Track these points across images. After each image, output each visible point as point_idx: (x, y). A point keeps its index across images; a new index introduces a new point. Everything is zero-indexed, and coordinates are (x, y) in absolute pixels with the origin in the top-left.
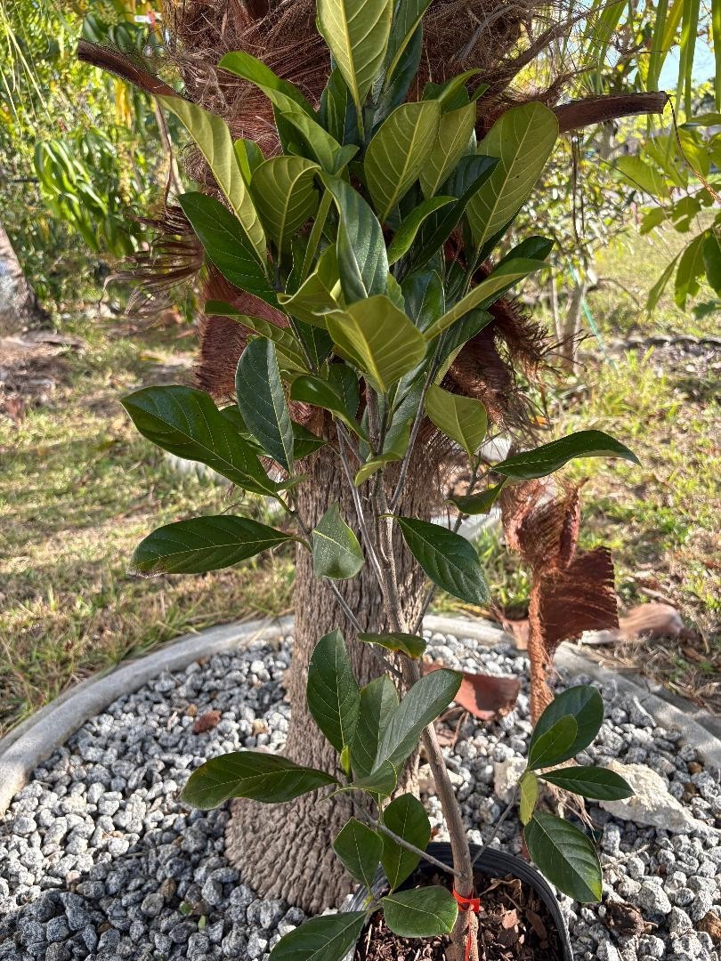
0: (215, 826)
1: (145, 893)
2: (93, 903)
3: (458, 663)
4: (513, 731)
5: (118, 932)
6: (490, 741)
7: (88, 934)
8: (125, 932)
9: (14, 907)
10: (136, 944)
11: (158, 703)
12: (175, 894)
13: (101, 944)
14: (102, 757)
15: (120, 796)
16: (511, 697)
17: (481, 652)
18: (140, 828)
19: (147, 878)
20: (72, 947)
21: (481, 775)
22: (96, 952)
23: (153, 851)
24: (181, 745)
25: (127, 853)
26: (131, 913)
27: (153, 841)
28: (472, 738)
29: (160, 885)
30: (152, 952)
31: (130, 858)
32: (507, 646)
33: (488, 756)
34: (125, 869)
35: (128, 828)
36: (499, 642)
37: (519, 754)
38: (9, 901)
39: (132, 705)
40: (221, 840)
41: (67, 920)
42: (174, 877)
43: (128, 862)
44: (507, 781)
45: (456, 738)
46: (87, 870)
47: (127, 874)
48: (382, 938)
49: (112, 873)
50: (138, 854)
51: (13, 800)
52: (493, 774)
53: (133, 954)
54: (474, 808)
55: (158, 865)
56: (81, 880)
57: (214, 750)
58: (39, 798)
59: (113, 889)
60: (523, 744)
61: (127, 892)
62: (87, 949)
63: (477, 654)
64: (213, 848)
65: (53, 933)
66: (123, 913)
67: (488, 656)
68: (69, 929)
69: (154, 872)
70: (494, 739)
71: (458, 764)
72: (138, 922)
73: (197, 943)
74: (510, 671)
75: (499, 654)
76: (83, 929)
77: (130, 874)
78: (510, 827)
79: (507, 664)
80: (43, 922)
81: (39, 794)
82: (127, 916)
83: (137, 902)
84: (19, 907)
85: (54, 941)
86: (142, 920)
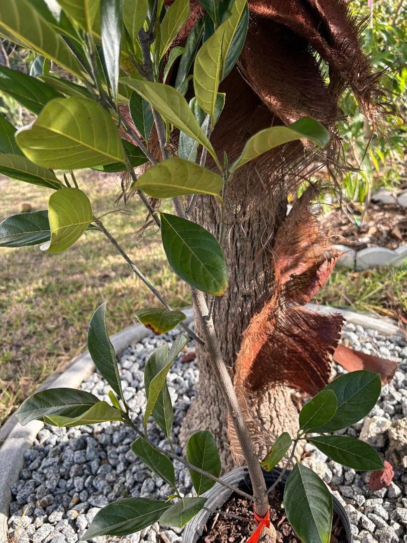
0: (177, 419)
2: (103, 447)
3: (358, 344)
4: (387, 398)
5: (110, 467)
7: (94, 464)
8: (114, 468)
9: (65, 439)
10: (117, 476)
11: (168, 341)
13: (99, 471)
14: (131, 366)
15: (134, 390)
16: (389, 374)
17: (378, 339)
18: (138, 411)
20: (85, 469)
22: (96, 475)
24: (173, 367)
26: (120, 457)
30: (124, 483)
32: (399, 338)
34: (124, 431)
36: (394, 335)
37: (387, 415)
38: (64, 435)
39: (154, 341)
40: (178, 427)
41: (85, 453)
44: (368, 432)
46: (106, 427)
47: (124, 435)
48: (225, 521)
49: (116, 432)
51: (83, 382)
53: (114, 482)
56: (101, 433)
57: (189, 374)
58: (95, 383)
59: (115, 441)
60: (392, 408)
61: (122, 445)
62: (92, 472)
63: (375, 341)
64: (173, 431)
65: (77, 459)
66: (116, 456)
67: (383, 343)
68: (86, 458)
72: (122, 464)
73: (147, 485)
74: (397, 355)
75: (392, 343)
76: (93, 460)
79: (395, 350)
80: (74, 451)
81: (96, 381)
82: (117, 459)
83: (124, 452)
84: (68, 439)
85: (77, 463)
86: (125, 463)
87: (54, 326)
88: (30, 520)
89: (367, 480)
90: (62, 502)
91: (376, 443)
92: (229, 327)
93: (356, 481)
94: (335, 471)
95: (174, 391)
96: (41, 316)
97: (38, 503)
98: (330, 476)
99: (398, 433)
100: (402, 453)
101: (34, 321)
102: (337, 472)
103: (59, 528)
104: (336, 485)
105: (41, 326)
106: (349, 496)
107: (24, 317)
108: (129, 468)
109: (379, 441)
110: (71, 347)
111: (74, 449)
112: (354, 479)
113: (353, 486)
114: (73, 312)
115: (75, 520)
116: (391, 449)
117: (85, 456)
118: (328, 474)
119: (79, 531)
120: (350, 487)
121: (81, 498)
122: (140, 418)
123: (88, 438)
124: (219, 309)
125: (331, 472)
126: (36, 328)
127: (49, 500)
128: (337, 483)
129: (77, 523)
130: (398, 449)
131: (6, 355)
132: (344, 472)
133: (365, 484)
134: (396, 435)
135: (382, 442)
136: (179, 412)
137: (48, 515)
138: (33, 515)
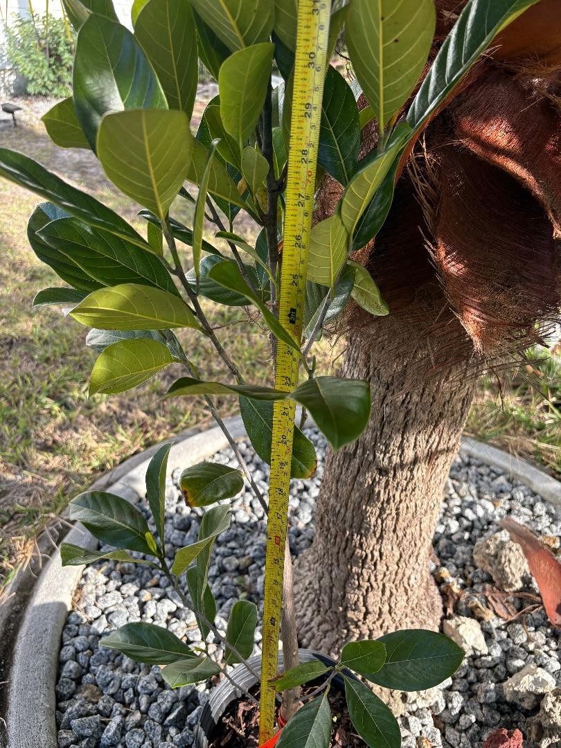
0: (298, 547)
1: (233, 554)
6: (547, 643)
12: (247, 568)
19: (241, 546)
21: (509, 662)
23: (257, 533)
25: (245, 524)
26: (218, 559)
27: (262, 528)
28: (533, 629)
29: (244, 555)
31: (243, 528)
33: (531, 653)
34: (235, 532)
35: (255, 510)
41: (184, 536)
42: (253, 558)
43: (240, 529)
44: (518, 683)
45: (514, 617)
47: (233, 536)
50: (250, 529)
51: (218, 452)
52: (519, 669)
54: (479, 680)
55: (252, 544)
61: (226, 546)
66: (214, 556)
69: (247, 546)
70: (553, 645)
71: (497, 638)
72: (216, 567)
77: (236, 537)
78: (493, 718)
80: (175, 528)
81: (231, 457)
82: (214, 559)
83: (224, 556)
84: (175, 512)
85: (172, 543)
86: (219, 568)
87: (218, 368)
88: (105, 579)
89: (485, 737)
90: (142, 577)
91: (522, 700)
92: (353, 494)
93: (471, 731)
94: (450, 705)
95: (310, 511)
96: (210, 351)
97: (118, 566)
98: (442, 708)
99: (554, 706)
100: (547, 732)
101: (200, 354)
102: (453, 708)
103: (127, 603)
104: (444, 723)
105: (206, 362)
106: (451, 742)
107: (192, 344)
108: (222, 576)
109: (527, 700)
110: (225, 402)
111: (176, 526)
112: (470, 727)
113: (463, 735)
114: (245, 360)
115: (145, 603)
116: (535, 719)
117: (183, 539)
118: (440, 705)
119: (144, 616)
120: (458, 734)
121: (161, 583)
122: (259, 524)
123: (193, 522)
124: (347, 469)
125: (444, 705)
126: (199, 364)
127: (129, 568)
128: (446, 721)
129: (145, 607)
130: (544, 724)
131: (155, 384)
132: (462, 712)
133: (480, 740)
134: (550, 706)
135: (530, 704)
136: (303, 540)
137: (123, 584)
138: (108, 575)
